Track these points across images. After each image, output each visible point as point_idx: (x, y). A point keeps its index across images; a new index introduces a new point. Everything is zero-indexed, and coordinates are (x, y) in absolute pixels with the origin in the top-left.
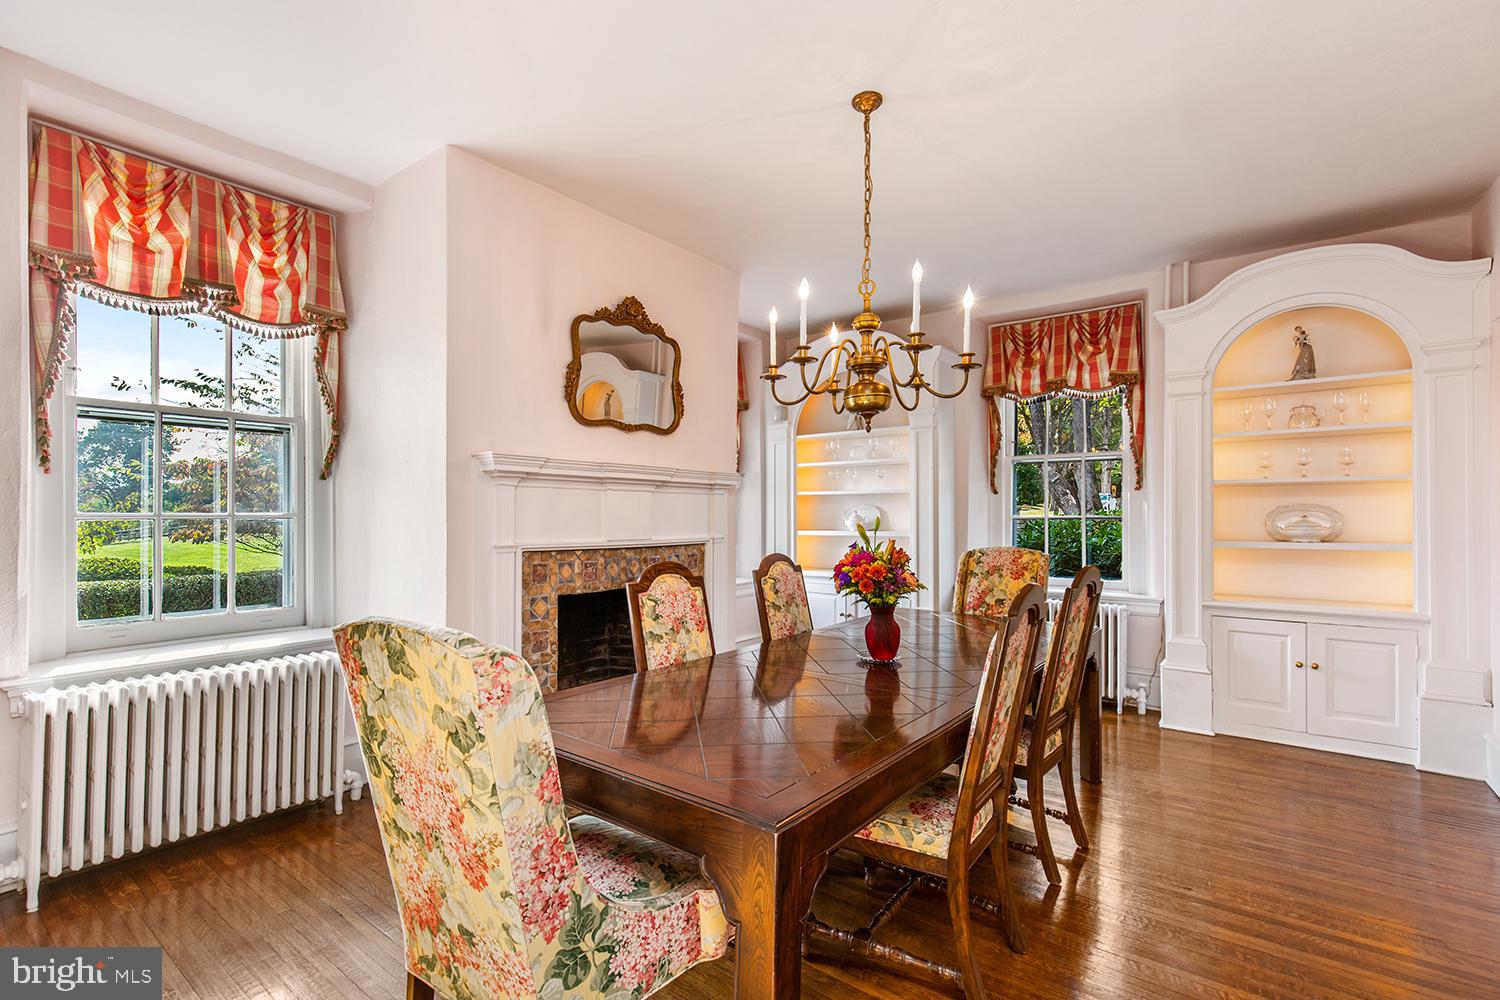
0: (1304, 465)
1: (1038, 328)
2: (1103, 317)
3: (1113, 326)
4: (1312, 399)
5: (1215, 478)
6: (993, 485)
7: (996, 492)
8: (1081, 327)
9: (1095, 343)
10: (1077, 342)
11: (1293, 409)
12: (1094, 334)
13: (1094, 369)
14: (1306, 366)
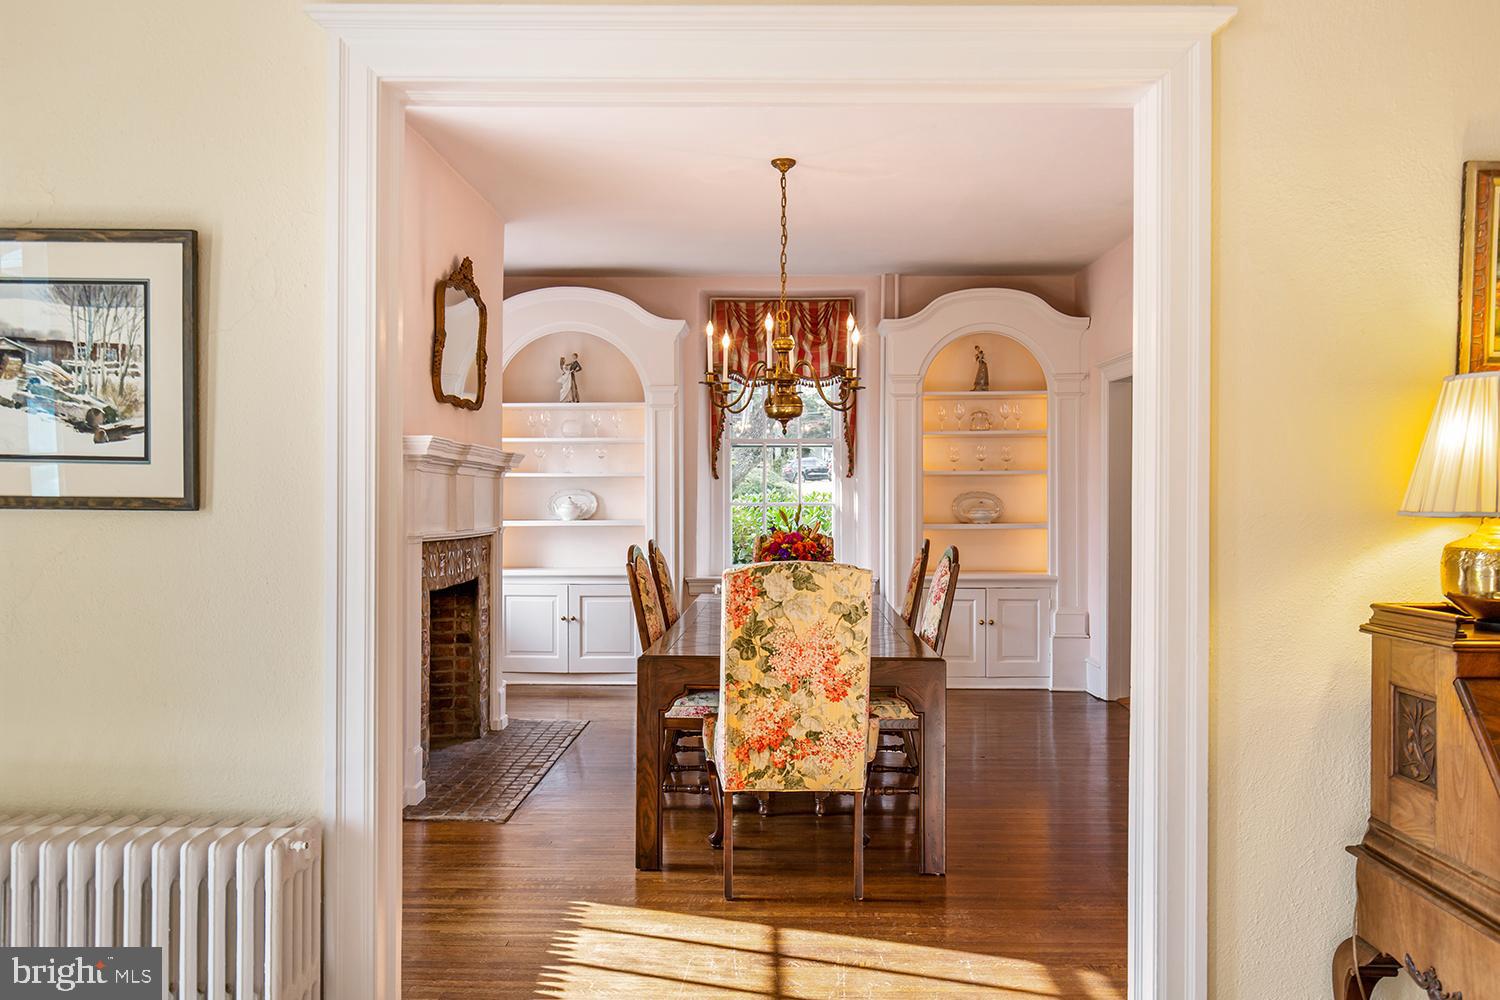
0: (982, 460)
1: (762, 309)
2: (822, 306)
3: (831, 320)
4: (985, 405)
5: (925, 469)
6: (714, 469)
7: (716, 477)
8: (803, 316)
9: (816, 333)
10: (800, 330)
11: (973, 414)
12: (815, 324)
13: (816, 359)
14: (982, 382)
